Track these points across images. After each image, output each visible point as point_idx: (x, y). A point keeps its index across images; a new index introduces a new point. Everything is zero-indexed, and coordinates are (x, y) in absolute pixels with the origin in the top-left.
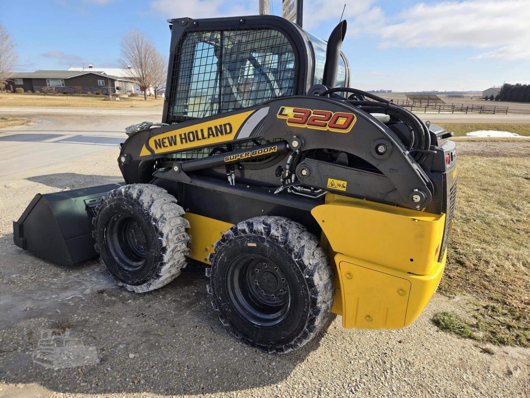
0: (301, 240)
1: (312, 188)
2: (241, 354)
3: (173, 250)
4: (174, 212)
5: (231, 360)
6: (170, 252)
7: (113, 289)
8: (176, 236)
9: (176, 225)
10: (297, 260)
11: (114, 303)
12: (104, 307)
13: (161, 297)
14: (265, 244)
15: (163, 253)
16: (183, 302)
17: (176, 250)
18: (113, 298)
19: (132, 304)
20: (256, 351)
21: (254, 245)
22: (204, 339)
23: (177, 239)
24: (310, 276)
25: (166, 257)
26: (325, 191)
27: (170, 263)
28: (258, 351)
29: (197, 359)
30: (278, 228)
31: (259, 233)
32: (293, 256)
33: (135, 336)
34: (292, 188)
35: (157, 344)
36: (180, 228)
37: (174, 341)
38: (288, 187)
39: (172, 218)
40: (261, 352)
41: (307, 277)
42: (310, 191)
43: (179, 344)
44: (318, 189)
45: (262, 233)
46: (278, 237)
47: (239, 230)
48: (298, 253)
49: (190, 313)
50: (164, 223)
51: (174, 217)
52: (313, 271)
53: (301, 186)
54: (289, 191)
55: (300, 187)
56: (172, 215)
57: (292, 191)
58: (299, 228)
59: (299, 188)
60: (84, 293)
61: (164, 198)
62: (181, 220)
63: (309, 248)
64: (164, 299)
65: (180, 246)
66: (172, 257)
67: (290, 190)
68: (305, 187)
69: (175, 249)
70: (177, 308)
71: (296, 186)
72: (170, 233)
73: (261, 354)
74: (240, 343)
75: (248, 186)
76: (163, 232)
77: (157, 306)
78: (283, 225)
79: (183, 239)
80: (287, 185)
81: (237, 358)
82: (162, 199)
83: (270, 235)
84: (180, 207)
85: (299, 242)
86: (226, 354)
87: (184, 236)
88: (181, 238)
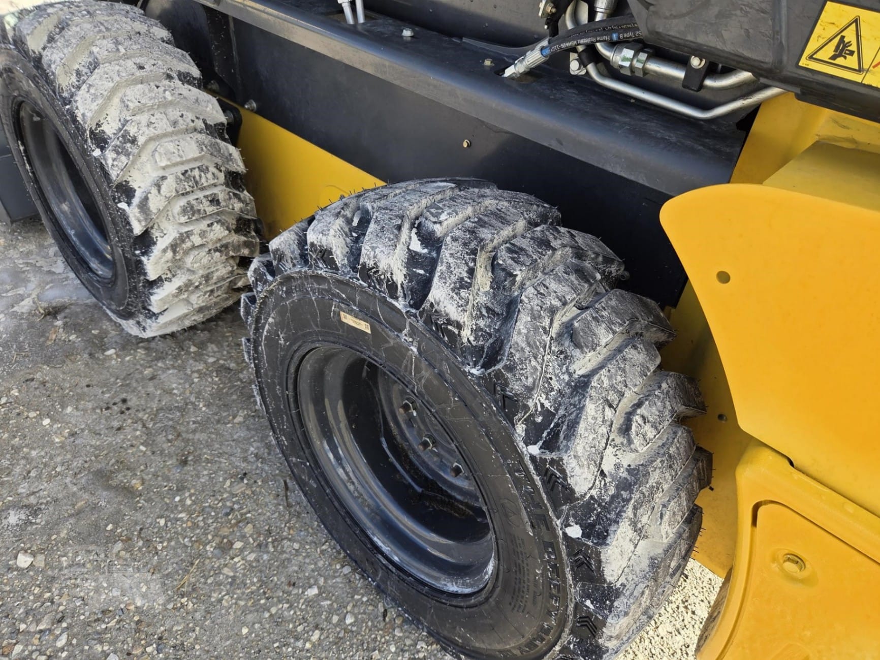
0: (577, 353)
1: (695, 62)
2: (335, 619)
3: (174, 247)
4: (174, 114)
5: (297, 639)
6: (164, 251)
7: (87, 305)
8: (183, 202)
9: (175, 165)
10: (534, 450)
11: (69, 353)
12: (35, 363)
13: (193, 349)
14: (404, 337)
15: (143, 254)
16: (241, 376)
17: (188, 244)
18: (73, 337)
19: (113, 362)
20: (385, 615)
21: (364, 326)
22: (249, 529)
23: (184, 211)
24: (588, 531)
25: (153, 266)
26: (766, 87)
27: (178, 282)
28: (392, 613)
29: (198, 615)
30: (471, 272)
31: (380, 282)
32: (520, 429)
33: (68, 480)
34: (592, 55)
35: (110, 527)
36: (196, 173)
37: (162, 522)
38: (574, 50)
39: (165, 135)
40: (398, 621)
41: (575, 532)
42: (680, 74)
43: (170, 540)
44: (727, 71)
45: (392, 287)
46: (459, 326)
47: (312, 244)
48: (548, 415)
49: (246, 417)
50: (128, 155)
51: (172, 134)
52: (606, 509)
53: (640, 45)
54: (574, 67)
55: (628, 53)
56: (162, 125)
57: (591, 68)
58: (581, 273)
59: (623, 58)
60: (16, 309)
61: (139, 60)
62: (201, 145)
63: (612, 397)
64: (198, 357)
65: (203, 234)
66: (175, 267)
67: (583, 64)
68: (660, 53)
69: (183, 241)
70: (218, 394)
71: (612, 45)
72: (154, 191)
73: (398, 633)
74: (347, 570)
75: (407, 33)
76: (134, 185)
77: (171, 379)
78: (504, 258)
79: (210, 209)
80: (569, 35)
81: (316, 636)
82: (130, 64)
83: (426, 305)
84: (204, 96)
85: (565, 358)
86: (291, 607)
87: (214, 201)
88: (201, 207)
